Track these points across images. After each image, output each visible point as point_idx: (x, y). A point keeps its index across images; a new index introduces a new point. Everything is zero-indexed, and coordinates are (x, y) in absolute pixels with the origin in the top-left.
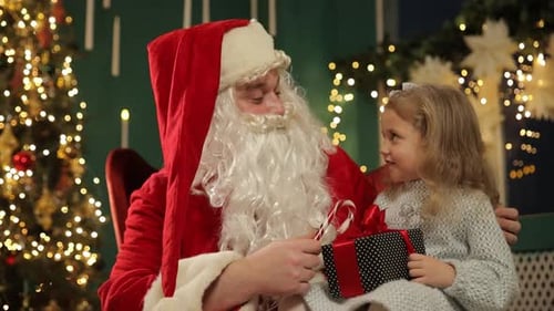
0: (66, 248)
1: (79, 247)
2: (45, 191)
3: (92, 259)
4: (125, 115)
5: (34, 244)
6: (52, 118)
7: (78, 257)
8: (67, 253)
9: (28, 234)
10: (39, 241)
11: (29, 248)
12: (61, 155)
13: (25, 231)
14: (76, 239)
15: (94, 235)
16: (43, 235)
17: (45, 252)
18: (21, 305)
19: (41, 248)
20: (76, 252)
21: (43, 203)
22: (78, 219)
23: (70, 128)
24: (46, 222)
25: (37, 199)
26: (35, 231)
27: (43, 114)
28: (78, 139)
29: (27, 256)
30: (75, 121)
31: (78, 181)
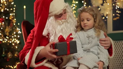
0: (12, 40)
1: (15, 39)
2: (7, 27)
3: (18, 42)
4: (25, 7)
5: (5, 39)
6: (8, 10)
8: (13, 41)
10: (6, 38)
11: (4, 40)
12: (10, 19)
13: (3, 36)
14: (14, 38)
15: (19, 36)
16: (7, 37)
17: (7, 41)
19: (7, 40)
20: (14, 41)
21: (7, 30)
22: (15, 33)
23: (12, 12)
24: (8, 34)
25: (5, 28)
26: (5, 36)
27: (6, 9)
28: (14, 14)
29: (3, 42)
30: (13, 10)
31: (15, 24)
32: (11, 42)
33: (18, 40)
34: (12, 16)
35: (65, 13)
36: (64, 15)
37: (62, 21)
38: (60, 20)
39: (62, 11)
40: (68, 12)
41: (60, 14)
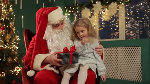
0: (12, 46)
1: (15, 46)
2: (7, 34)
4: (23, 17)
5: (6, 46)
6: (8, 19)
7: (15, 48)
8: (12, 47)
9: (4, 43)
10: (6, 45)
11: (4, 46)
12: (11, 27)
13: (3, 43)
14: (14, 44)
15: (18, 43)
16: (7, 44)
17: (8, 47)
18: (4, 59)
19: (7, 46)
20: (14, 47)
21: (7, 37)
22: (14, 40)
23: (12, 21)
24: (8, 41)
25: (6, 36)
26: (5, 43)
27: (6, 18)
28: (14, 23)
29: (4, 48)
30: (13, 19)
31: (14, 32)
32: (11, 48)
33: (17, 47)
34: (12, 25)
35: (62, 24)
36: (61, 25)
37: (59, 30)
38: (57, 29)
39: (59, 22)
40: (65, 23)
41: (57, 24)
